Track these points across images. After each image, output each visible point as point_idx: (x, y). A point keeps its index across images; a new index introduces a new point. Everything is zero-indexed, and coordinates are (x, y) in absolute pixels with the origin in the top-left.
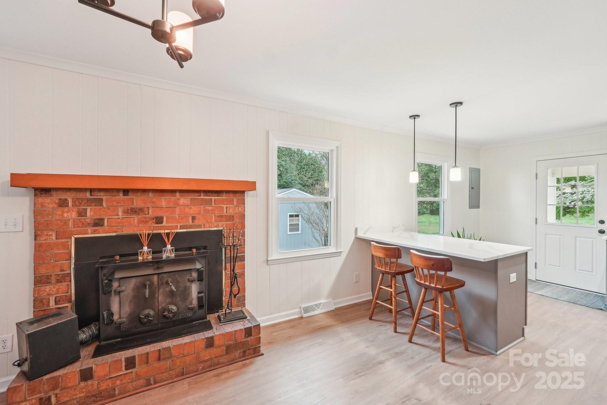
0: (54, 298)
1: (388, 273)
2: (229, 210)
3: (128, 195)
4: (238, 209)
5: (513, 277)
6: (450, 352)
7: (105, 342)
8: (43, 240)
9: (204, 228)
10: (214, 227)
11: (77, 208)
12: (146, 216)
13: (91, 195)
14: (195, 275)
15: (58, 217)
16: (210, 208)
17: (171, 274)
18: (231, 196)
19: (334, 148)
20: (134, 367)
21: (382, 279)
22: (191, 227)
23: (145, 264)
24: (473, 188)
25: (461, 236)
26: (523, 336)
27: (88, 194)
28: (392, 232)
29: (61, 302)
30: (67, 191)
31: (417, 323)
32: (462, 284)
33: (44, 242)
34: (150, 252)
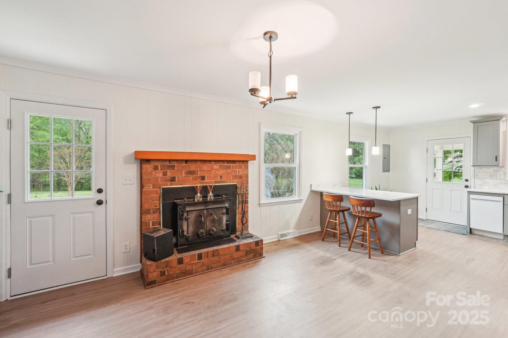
0: (152, 222)
1: (334, 211)
2: (240, 172)
3: (187, 163)
4: (245, 171)
5: (409, 212)
6: (373, 254)
7: (180, 247)
8: (147, 189)
9: (227, 183)
10: (232, 183)
11: (163, 170)
12: (197, 175)
13: (169, 163)
14: (225, 211)
15: (154, 176)
16: (230, 171)
17: (213, 209)
18: (241, 164)
19: (298, 133)
20: (202, 259)
21: (330, 215)
22: (219, 182)
23: (198, 204)
24: (385, 158)
25: (378, 189)
26: (415, 247)
27: (168, 163)
28: (333, 187)
29: (155, 225)
30: (158, 161)
31: (353, 239)
32: (380, 215)
33: (147, 190)
34: (201, 196)
